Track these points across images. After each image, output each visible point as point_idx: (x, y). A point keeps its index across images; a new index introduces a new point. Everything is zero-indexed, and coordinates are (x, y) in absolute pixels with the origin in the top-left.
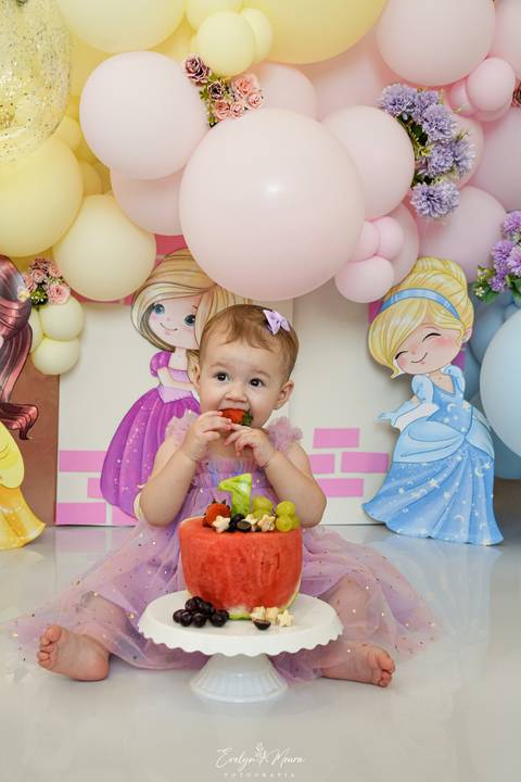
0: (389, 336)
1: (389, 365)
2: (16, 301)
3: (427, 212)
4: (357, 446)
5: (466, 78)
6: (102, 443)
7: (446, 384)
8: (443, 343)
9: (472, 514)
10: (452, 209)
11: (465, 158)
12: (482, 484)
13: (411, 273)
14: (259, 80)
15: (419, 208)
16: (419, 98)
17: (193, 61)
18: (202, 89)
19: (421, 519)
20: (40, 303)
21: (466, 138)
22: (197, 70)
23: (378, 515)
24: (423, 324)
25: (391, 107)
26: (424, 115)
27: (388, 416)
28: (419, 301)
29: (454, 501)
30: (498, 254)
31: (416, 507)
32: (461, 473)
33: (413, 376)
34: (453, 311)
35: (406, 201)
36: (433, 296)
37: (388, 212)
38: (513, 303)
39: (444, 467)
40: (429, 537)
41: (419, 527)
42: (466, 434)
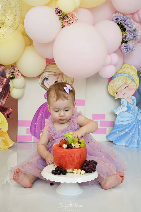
0: (114, 87)
1: (114, 96)
2: (6, 78)
3: (126, 52)
4: (104, 119)
5: (138, 11)
6: (31, 118)
8: (130, 89)
9: (138, 139)
10: (133, 50)
11: (137, 35)
13: (121, 69)
14: (76, 14)
15: (123, 50)
16: (124, 18)
17: (57, 9)
18: (60, 17)
19: (123, 141)
20: (13, 78)
21: (138, 29)
22: (58, 11)
23: (111, 139)
24: (124, 84)
25: (115, 20)
26: (125, 23)
27: (114, 111)
28: (123, 77)
29: (133, 135)
31: (122, 137)
32: (135, 127)
33: (121, 99)
34: (133, 80)
35: (120, 47)
36: (127, 75)
37: (114, 51)
39: (130, 126)
40: (126, 146)
41: (123, 143)
42: (136, 116)
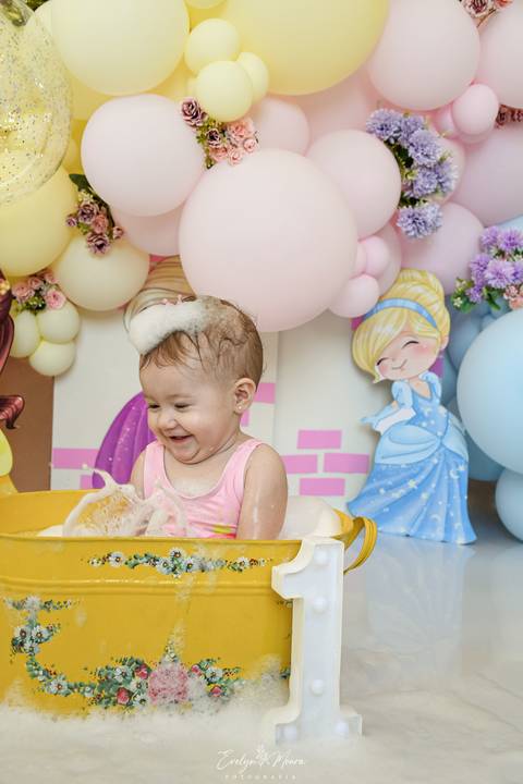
0: (371, 342)
1: (371, 371)
3: (413, 233)
4: (339, 446)
5: (452, 103)
6: (94, 440)
7: (424, 390)
8: (422, 350)
9: (448, 514)
10: (435, 228)
11: (448, 180)
12: (457, 486)
13: (395, 282)
14: (254, 125)
15: (404, 230)
16: (406, 123)
17: (189, 104)
18: (199, 133)
19: (401, 518)
20: (38, 308)
21: (449, 160)
22: (193, 112)
24: (402, 332)
25: (378, 131)
26: (411, 140)
27: (369, 420)
28: (399, 310)
29: (431, 502)
30: (476, 266)
31: (396, 507)
32: (437, 475)
33: (393, 382)
34: (430, 320)
35: (394, 219)
36: (413, 306)
37: (375, 231)
38: (489, 313)
39: (422, 469)
40: (408, 536)
41: (399, 526)
42: (442, 438)
